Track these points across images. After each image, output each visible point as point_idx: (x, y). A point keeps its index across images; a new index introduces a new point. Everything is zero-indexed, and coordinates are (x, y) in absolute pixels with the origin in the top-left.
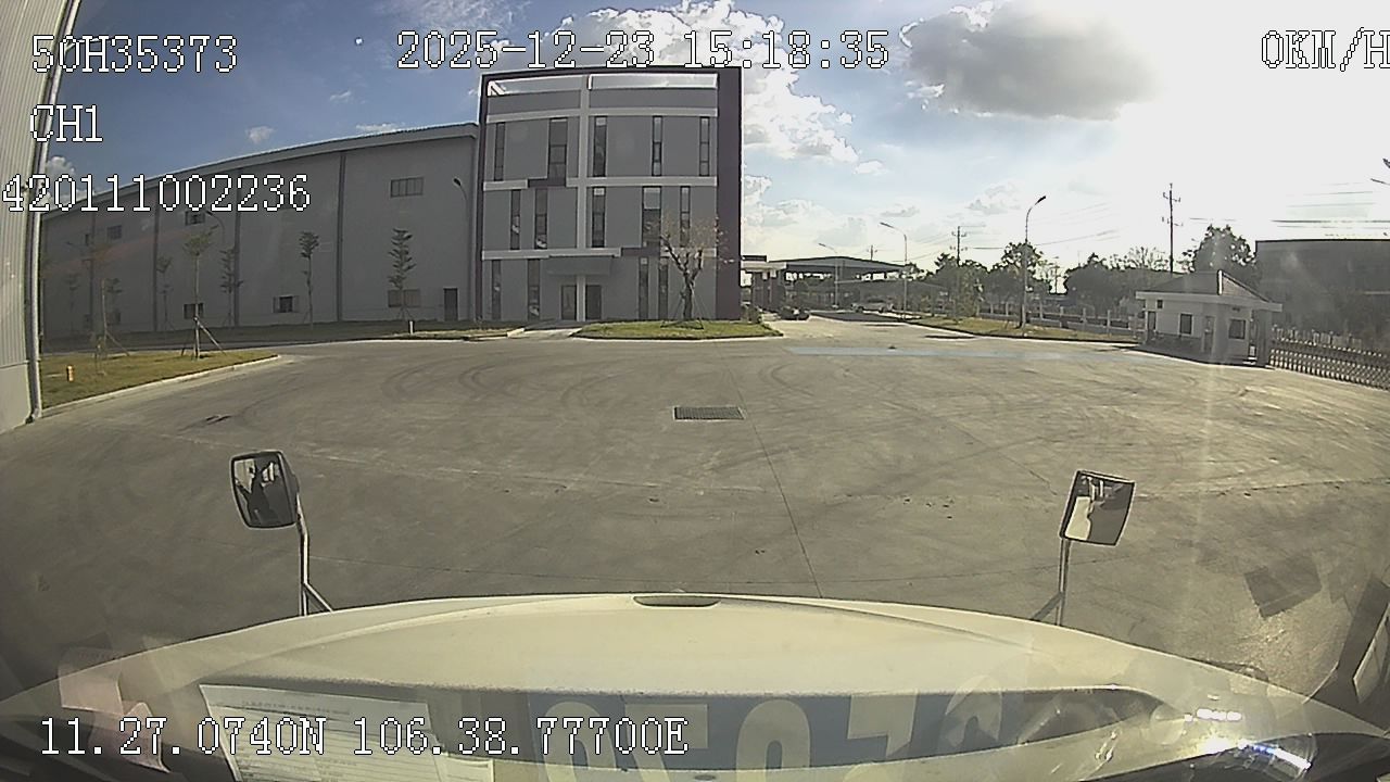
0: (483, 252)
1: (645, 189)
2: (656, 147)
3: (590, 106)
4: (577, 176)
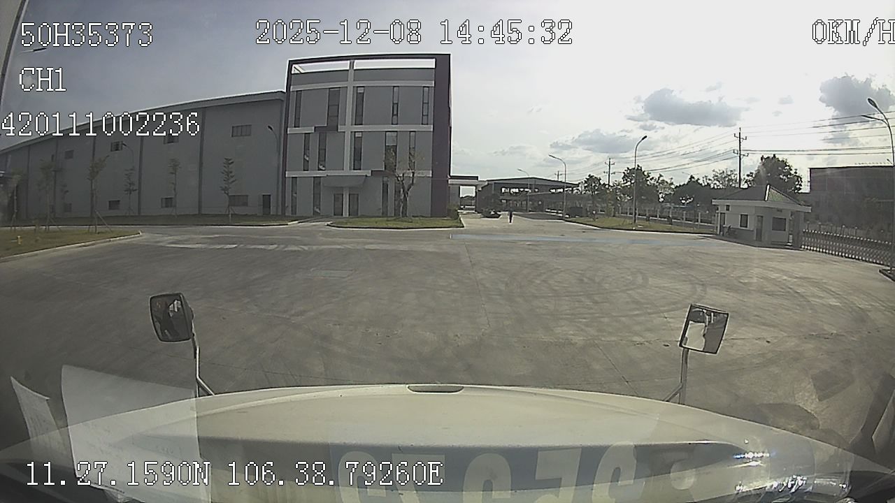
0: (287, 172)
1: (387, 133)
2: (395, 106)
3: (354, 80)
4: (345, 125)
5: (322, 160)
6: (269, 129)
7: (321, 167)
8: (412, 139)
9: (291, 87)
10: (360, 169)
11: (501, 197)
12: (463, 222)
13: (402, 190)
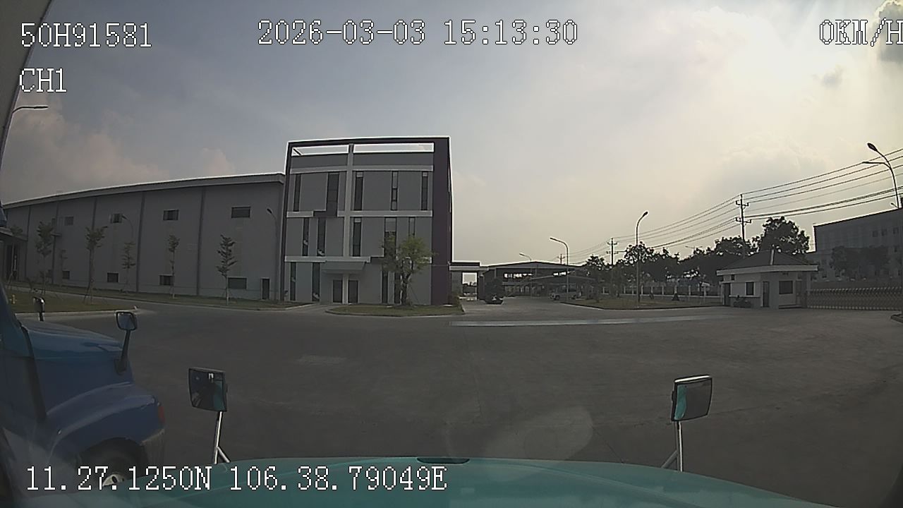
0: (286, 257)
1: (387, 219)
2: (395, 191)
3: (353, 165)
4: (344, 210)
5: (321, 247)
6: (269, 213)
7: (320, 253)
8: (412, 226)
9: (291, 170)
10: (359, 256)
11: (504, 283)
12: (464, 310)
13: (401, 277)
